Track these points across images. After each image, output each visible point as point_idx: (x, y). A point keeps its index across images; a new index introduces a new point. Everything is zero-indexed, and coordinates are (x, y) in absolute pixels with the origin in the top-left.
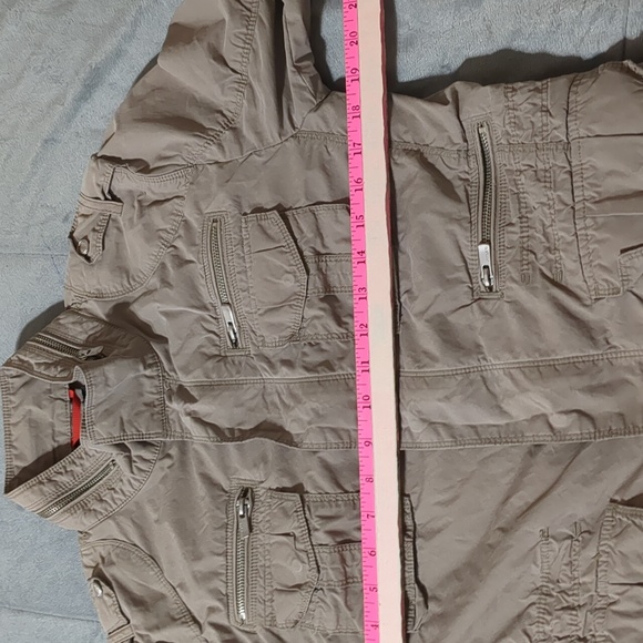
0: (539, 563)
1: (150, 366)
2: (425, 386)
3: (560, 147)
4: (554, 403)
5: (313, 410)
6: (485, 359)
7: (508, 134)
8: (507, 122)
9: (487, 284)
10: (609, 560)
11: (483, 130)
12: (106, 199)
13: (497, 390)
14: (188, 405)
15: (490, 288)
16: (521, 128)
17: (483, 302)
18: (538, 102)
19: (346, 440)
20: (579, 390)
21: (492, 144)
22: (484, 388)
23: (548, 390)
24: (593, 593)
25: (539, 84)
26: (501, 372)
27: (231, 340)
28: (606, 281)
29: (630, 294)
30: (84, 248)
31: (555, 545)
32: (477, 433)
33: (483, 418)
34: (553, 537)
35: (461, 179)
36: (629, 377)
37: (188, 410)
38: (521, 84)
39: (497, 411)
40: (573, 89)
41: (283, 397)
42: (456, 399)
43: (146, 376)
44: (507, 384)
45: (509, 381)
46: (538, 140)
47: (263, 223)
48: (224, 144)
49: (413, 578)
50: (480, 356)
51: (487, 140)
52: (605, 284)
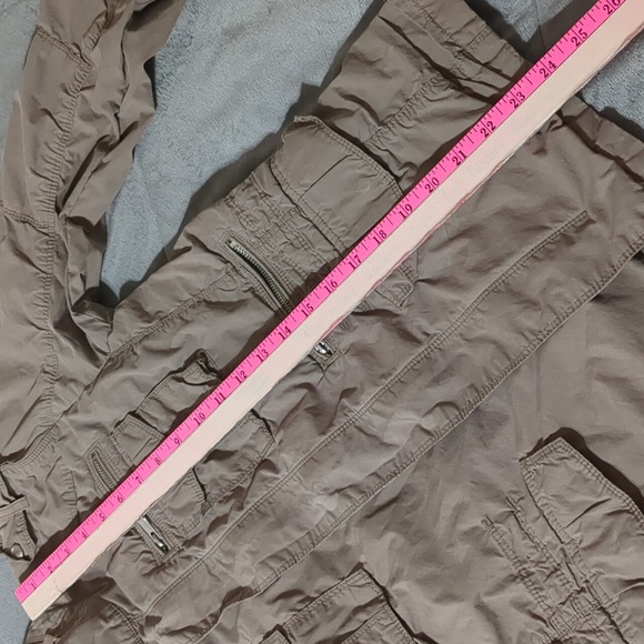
0: (501, 552)
1: (111, 617)
2: (316, 464)
3: (293, 213)
4: (416, 411)
5: (247, 552)
6: (350, 411)
7: (252, 232)
8: (245, 224)
9: (324, 351)
10: (551, 509)
11: (233, 244)
12: (11, 502)
13: (374, 431)
14: (157, 626)
15: (329, 353)
16: (256, 221)
17: (331, 368)
18: (255, 193)
19: (288, 558)
20: (427, 387)
21: (247, 249)
22: (362, 435)
23: (405, 403)
24: (562, 546)
25: (247, 181)
26: (368, 414)
27: (161, 548)
28: (397, 285)
29: (419, 283)
30: (18, 552)
31: (503, 528)
32: (379, 477)
33: (378, 461)
34: (497, 522)
35: (246, 291)
36: (460, 351)
37: (160, 631)
38: (235, 190)
39: (383, 448)
40: (272, 166)
41: (223, 561)
42: (346, 458)
43: (114, 628)
44: (378, 420)
45: (377, 416)
46: (274, 220)
47: (125, 431)
48: (59, 395)
49: (407, 635)
50: (345, 411)
51: (241, 249)
52: (397, 289)
